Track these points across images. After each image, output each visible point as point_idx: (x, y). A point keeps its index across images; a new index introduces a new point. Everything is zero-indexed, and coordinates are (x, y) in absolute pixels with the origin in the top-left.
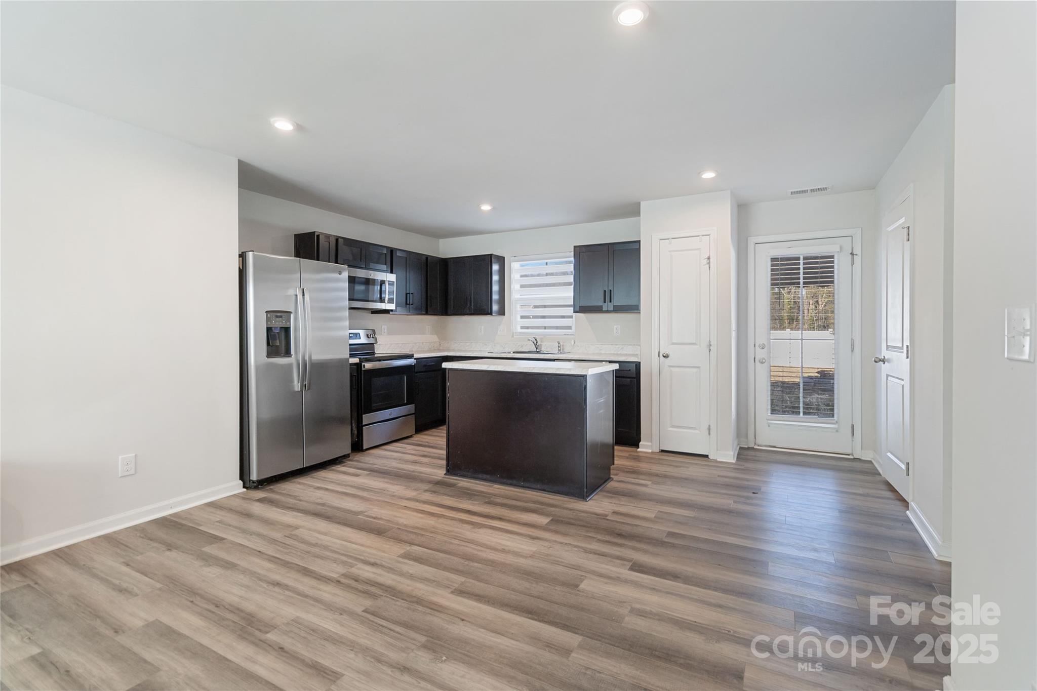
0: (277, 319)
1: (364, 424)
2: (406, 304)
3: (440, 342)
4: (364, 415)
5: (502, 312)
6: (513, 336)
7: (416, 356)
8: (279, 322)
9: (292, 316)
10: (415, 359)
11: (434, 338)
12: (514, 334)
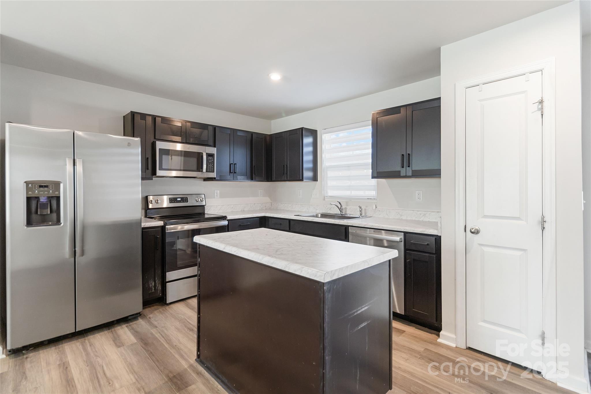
0: (42, 189)
1: (167, 281)
2: (230, 172)
3: (271, 203)
4: (167, 273)
5: (315, 178)
6: (324, 200)
7: (229, 218)
8: (44, 191)
9: (62, 186)
10: (228, 220)
11: (267, 199)
12: (326, 198)
